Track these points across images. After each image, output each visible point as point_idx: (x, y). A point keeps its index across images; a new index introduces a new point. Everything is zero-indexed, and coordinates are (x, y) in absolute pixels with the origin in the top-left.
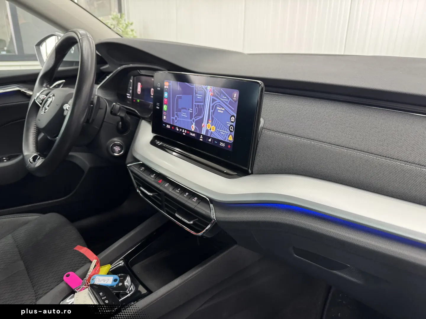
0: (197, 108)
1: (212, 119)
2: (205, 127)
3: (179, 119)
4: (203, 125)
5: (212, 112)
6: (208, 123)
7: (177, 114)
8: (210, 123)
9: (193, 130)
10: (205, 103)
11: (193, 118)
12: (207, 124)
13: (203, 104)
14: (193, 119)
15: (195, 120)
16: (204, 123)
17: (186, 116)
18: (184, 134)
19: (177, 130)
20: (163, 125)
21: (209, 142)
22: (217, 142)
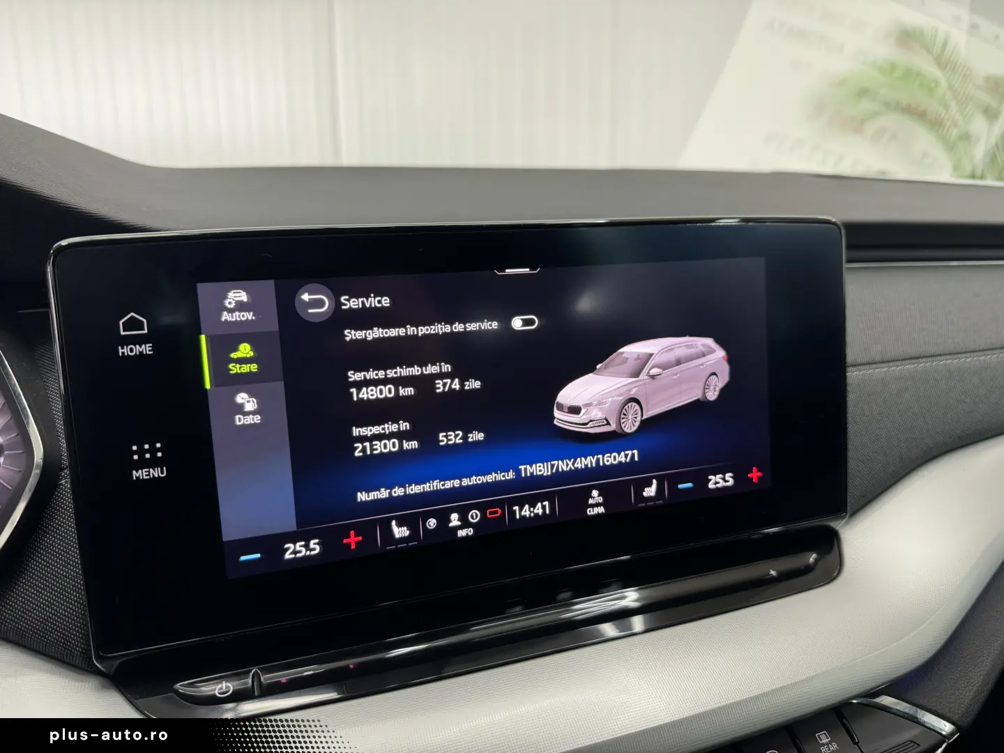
18: (462, 533)
19: (397, 536)
20: (243, 558)
21: (650, 499)
22: (690, 485)
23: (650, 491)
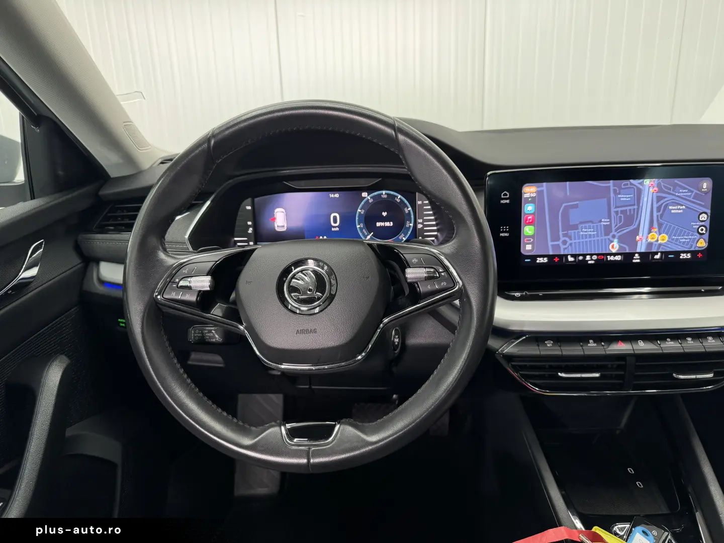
0: (621, 217)
1: (660, 225)
2: (644, 241)
3: (573, 241)
4: (638, 238)
5: (658, 216)
6: (650, 232)
7: (564, 235)
8: (656, 232)
9: (614, 251)
10: (641, 205)
11: (613, 233)
12: (649, 234)
13: (636, 207)
14: (611, 234)
15: (617, 235)
16: (641, 234)
17: (592, 233)
18: (590, 262)
19: (569, 260)
20: (526, 260)
21: (657, 259)
22: (673, 256)
23: (657, 257)
